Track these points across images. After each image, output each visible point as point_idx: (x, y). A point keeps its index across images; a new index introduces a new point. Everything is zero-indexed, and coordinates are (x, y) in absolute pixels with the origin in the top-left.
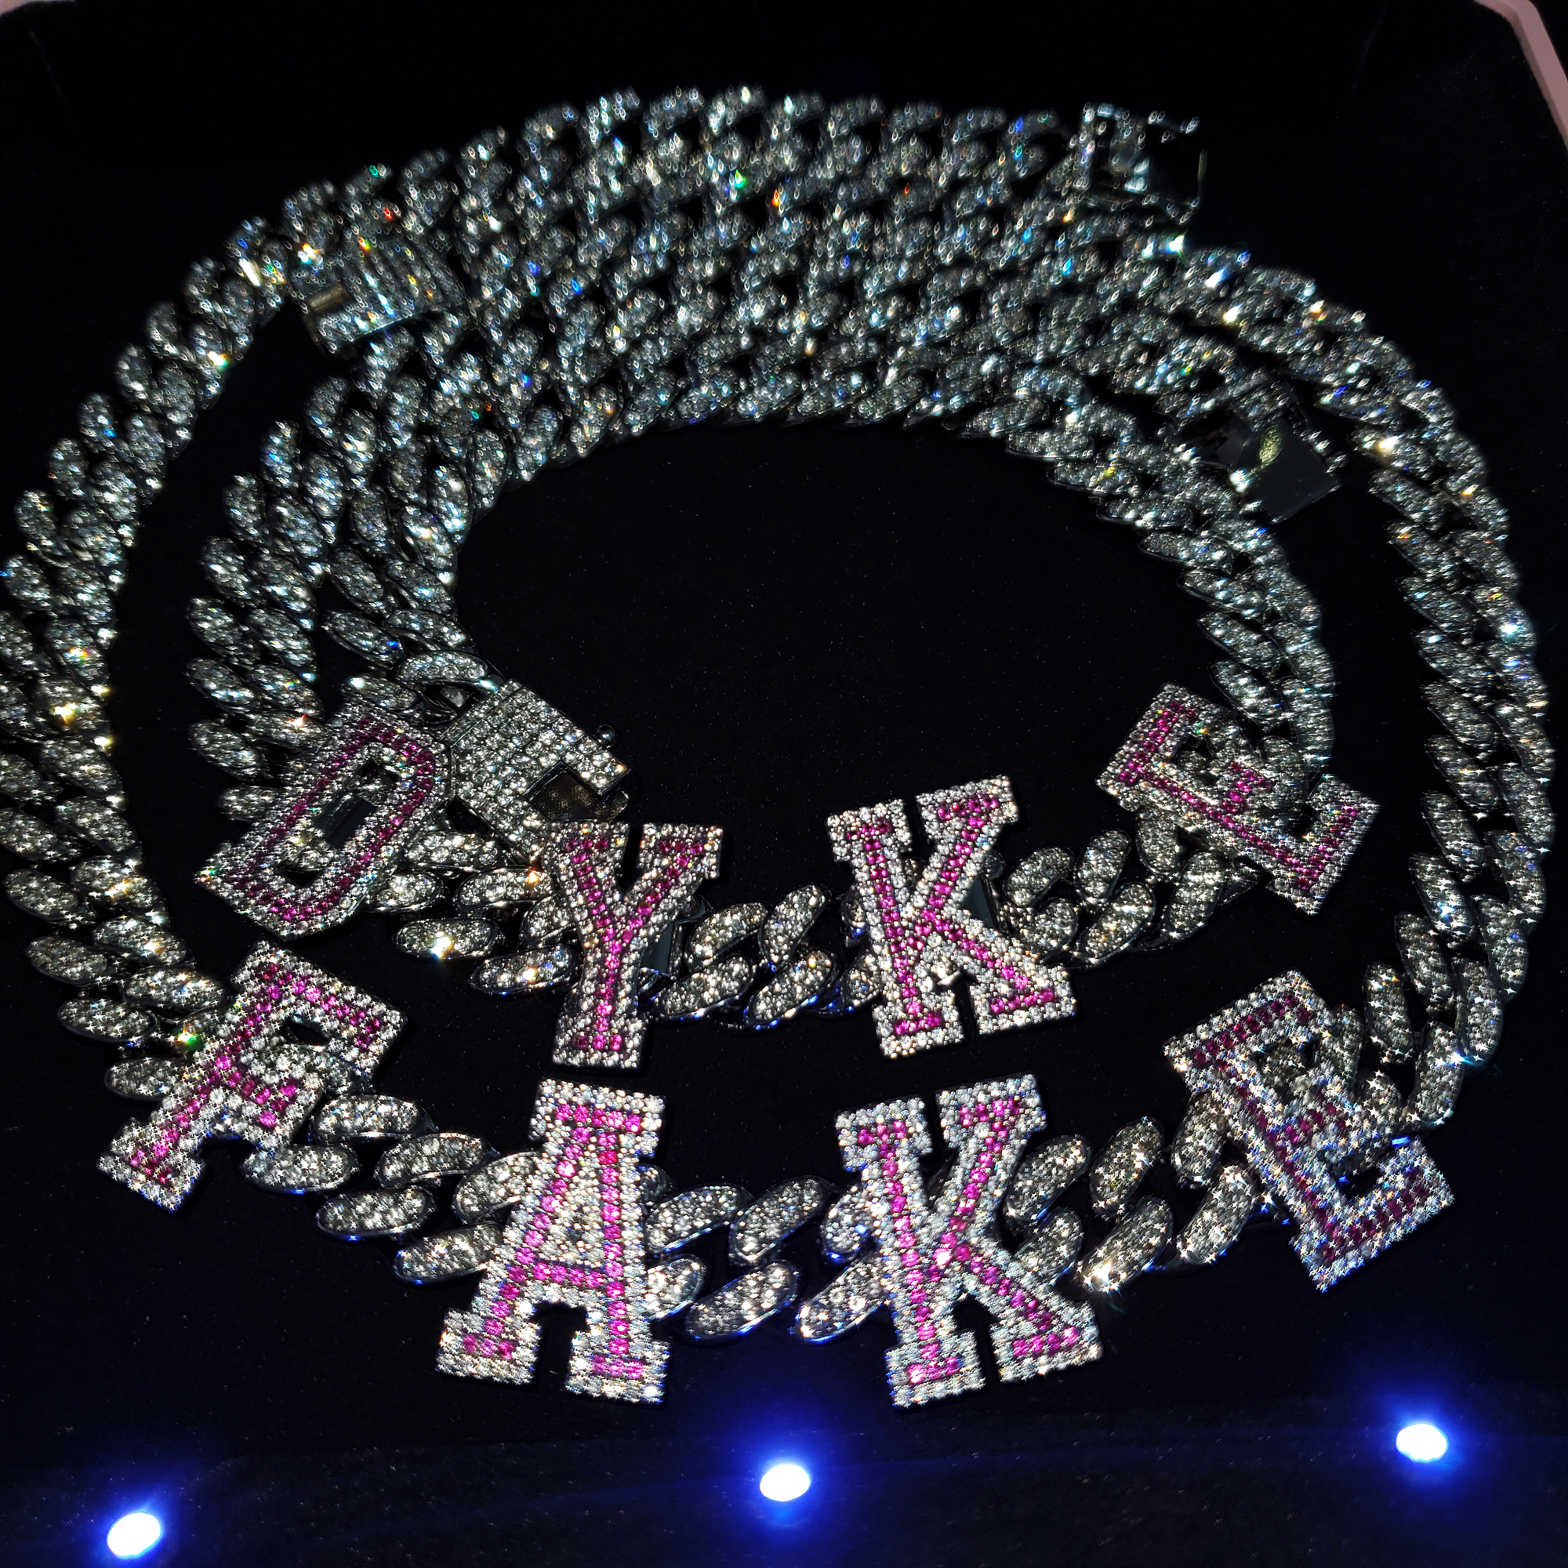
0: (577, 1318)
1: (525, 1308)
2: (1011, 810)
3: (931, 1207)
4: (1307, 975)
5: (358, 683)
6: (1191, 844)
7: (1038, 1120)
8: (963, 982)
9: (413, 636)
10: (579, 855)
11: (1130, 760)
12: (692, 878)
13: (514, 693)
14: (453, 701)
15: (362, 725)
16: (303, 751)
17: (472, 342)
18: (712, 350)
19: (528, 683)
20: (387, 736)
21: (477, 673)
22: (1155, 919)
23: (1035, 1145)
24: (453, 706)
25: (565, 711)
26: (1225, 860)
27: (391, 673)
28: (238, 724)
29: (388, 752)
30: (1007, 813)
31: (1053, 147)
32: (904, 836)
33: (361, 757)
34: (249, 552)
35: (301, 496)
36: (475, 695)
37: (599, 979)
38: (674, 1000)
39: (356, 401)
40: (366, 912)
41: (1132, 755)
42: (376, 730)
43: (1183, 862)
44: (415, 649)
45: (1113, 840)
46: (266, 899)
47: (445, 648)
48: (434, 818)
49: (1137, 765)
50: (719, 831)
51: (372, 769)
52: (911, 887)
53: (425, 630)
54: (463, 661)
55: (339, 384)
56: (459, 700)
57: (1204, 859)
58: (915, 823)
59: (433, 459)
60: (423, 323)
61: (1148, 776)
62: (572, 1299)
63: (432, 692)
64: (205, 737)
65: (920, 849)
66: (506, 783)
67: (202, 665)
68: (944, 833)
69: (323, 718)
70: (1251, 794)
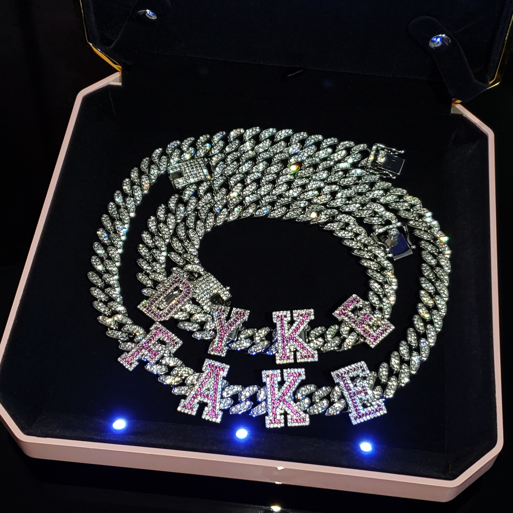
0: (206, 404)
1: (196, 401)
2: (313, 317)
3: (279, 391)
4: (366, 362)
5: (174, 269)
6: (352, 330)
7: (304, 377)
8: (295, 352)
9: (188, 260)
10: (219, 312)
11: (341, 310)
12: (242, 320)
13: (209, 276)
14: (195, 276)
15: (176, 279)
16: (163, 282)
17: (210, 190)
18: (267, 199)
19: (212, 274)
20: (181, 282)
21: (201, 270)
23: (303, 384)
24: (195, 277)
25: (219, 281)
27: (182, 268)
28: (148, 275)
29: (181, 285)
31: (365, 154)
32: (289, 319)
33: (175, 286)
34: (152, 235)
35: (165, 222)
36: (200, 275)
37: (219, 338)
38: (234, 345)
39: (180, 201)
40: (172, 318)
42: (179, 280)
43: (349, 334)
44: (188, 263)
45: (335, 327)
46: (152, 313)
47: (195, 264)
48: (188, 301)
50: (249, 311)
51: (177, 288)
52: (288, 330)
53: (191, 258)
54: (198, 267)
55: (177, 196)
56: (196, 276)
57: (353, 334)
58: (292, 316)
59: (197, 218)
60: (199, 184)
62: (205, 401)
63: (191, 273)
64: (141, 277)
65: (291, 322)
66: (205, 295)
67: (141, 260)
68: (298, 320)
69: (168, 276)
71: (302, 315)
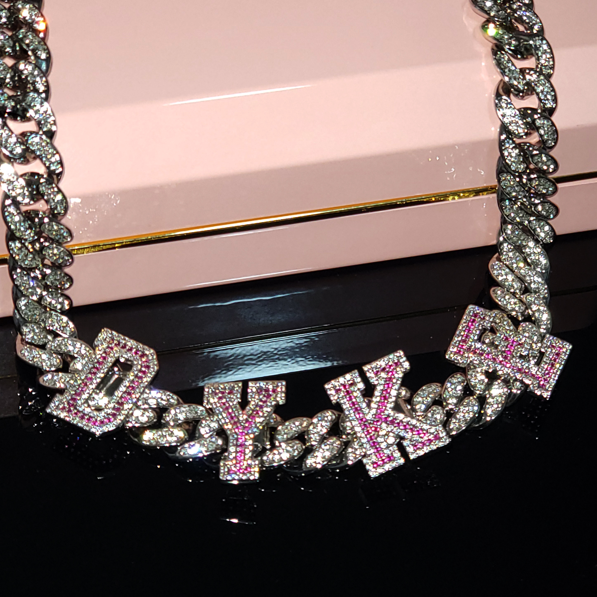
2: (407, 366)
6: (492, 376)
10: (220, 397)
11: (459, 344)
22: (479, 413)
26: (507, 382)
30: (405, 367)
41: (460, 341)
43: (489, 386)
45: (458, 378)
49: (463, 346)
50: (283, 383)
51: (118, 363)
52: (369, 406)
57: (499, 383)
58: (365, 379)
61: (469, 349)
65: (369, 391)
70: (514, 349)
71: (384, 370)
